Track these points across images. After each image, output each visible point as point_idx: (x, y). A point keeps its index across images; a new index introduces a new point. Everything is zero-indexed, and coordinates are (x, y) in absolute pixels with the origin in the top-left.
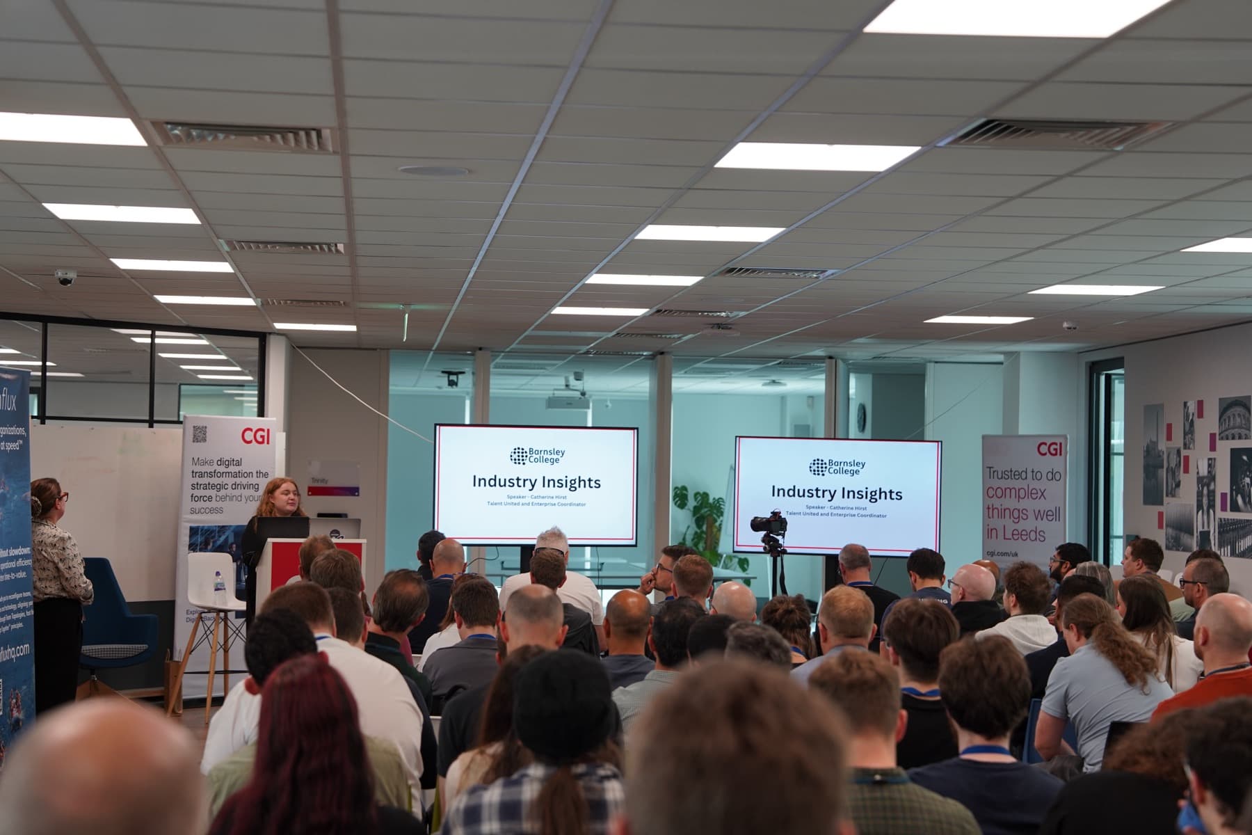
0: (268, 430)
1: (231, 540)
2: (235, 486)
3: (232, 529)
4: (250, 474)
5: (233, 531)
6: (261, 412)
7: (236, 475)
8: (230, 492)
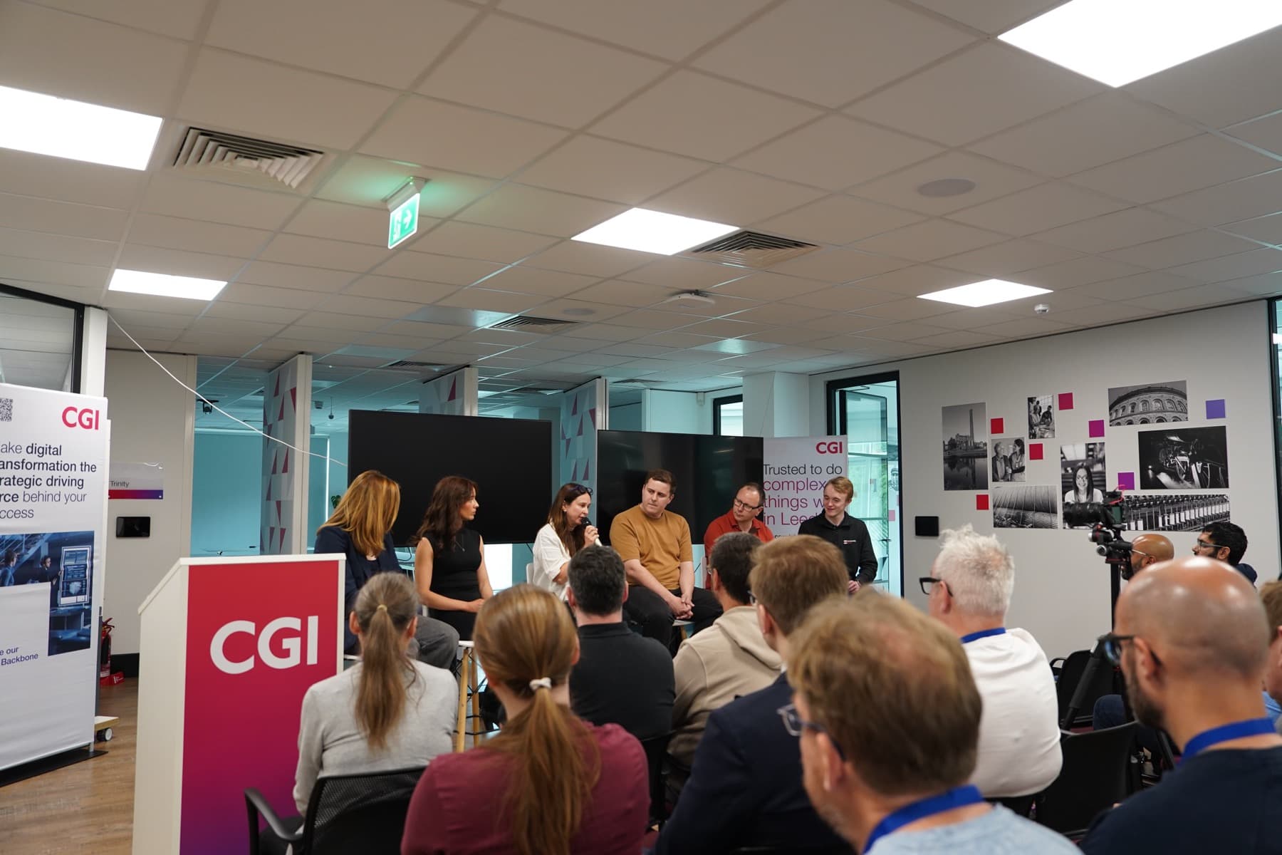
0: (97, 412)
1: (45, 552)
2: (52, 481)
3: (46, 538)
4: (71, 467)
5: (46, 541)
6: (76, 388)
7: (53, 467)
8: (44, 489)
